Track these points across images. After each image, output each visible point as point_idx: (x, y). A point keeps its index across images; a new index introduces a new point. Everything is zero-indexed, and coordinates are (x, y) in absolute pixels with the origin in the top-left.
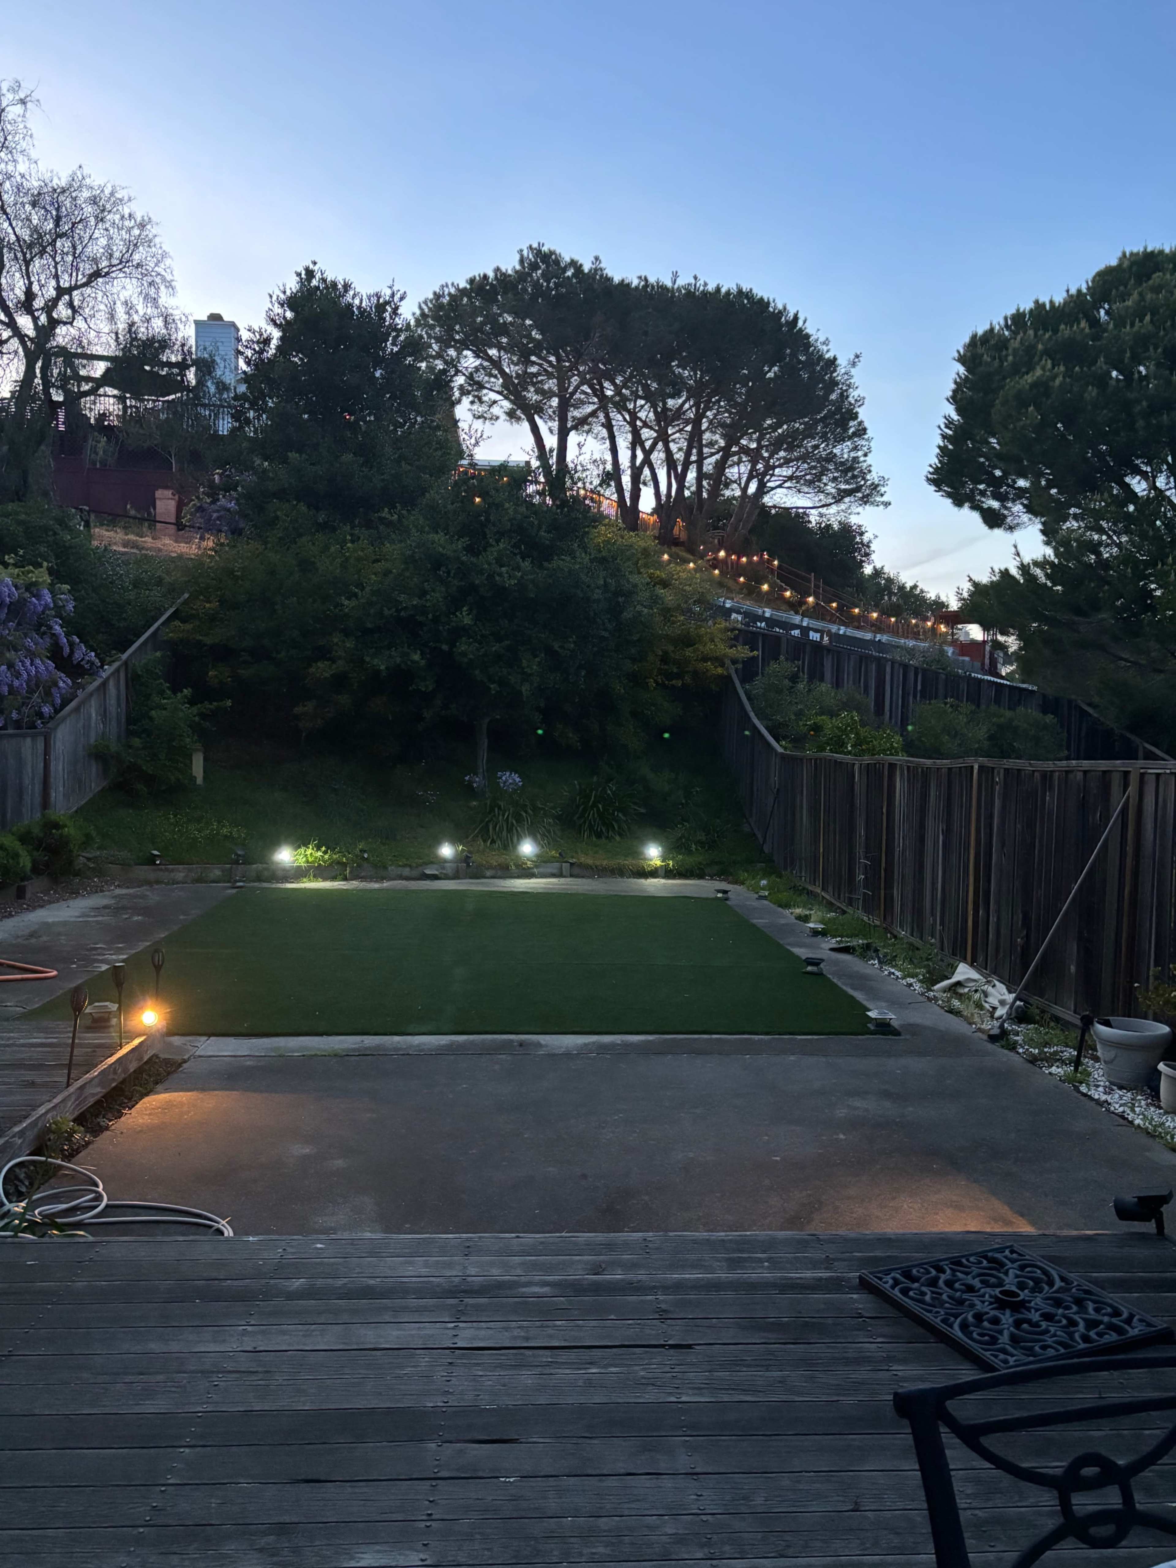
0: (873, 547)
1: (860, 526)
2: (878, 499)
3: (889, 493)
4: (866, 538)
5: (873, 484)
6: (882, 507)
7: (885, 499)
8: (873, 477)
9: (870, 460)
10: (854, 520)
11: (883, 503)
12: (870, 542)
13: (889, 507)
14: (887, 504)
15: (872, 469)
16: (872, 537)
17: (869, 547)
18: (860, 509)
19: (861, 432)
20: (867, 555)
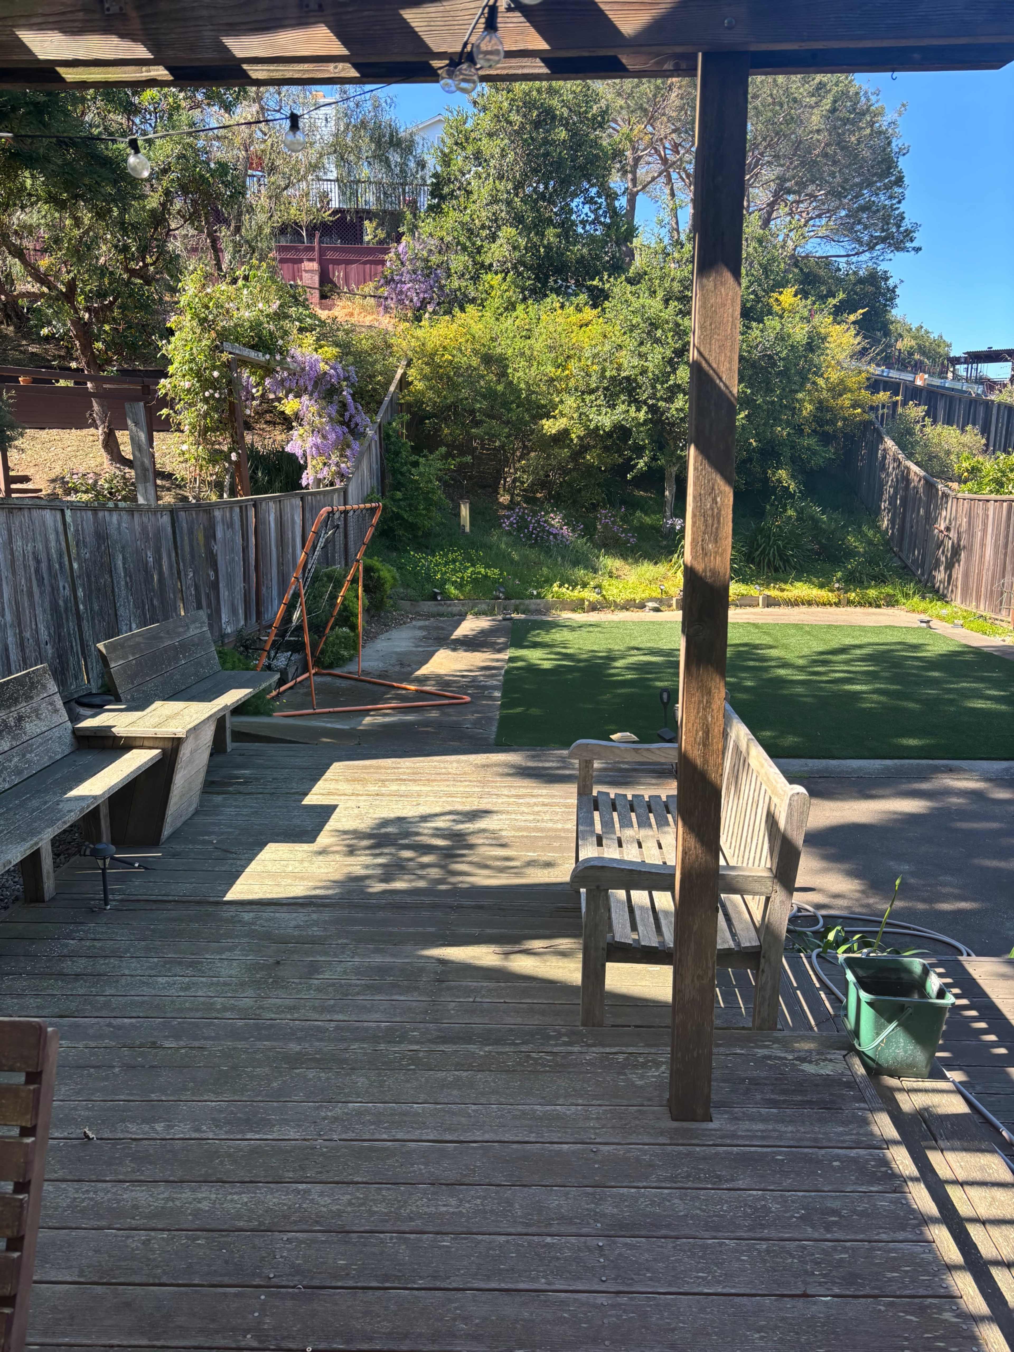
0: (898, 291)
1: (886, 272)
2: (908, 245)
3: (919, 239)
4: (891, 283)
5: (906, 231)
6: (913, 252)
7: (915, 244)
8: (906, 224)
9: (903, 207)
10: (883, 267)
11: (914, 249)
12: (896, 287)
13: (920, 252)
14: (918, 250)
15: (905, 215)
16: (898, 282)
17: (894, 292)
18: (891, 256)
19: (899, 181)
20: (892, 299)
